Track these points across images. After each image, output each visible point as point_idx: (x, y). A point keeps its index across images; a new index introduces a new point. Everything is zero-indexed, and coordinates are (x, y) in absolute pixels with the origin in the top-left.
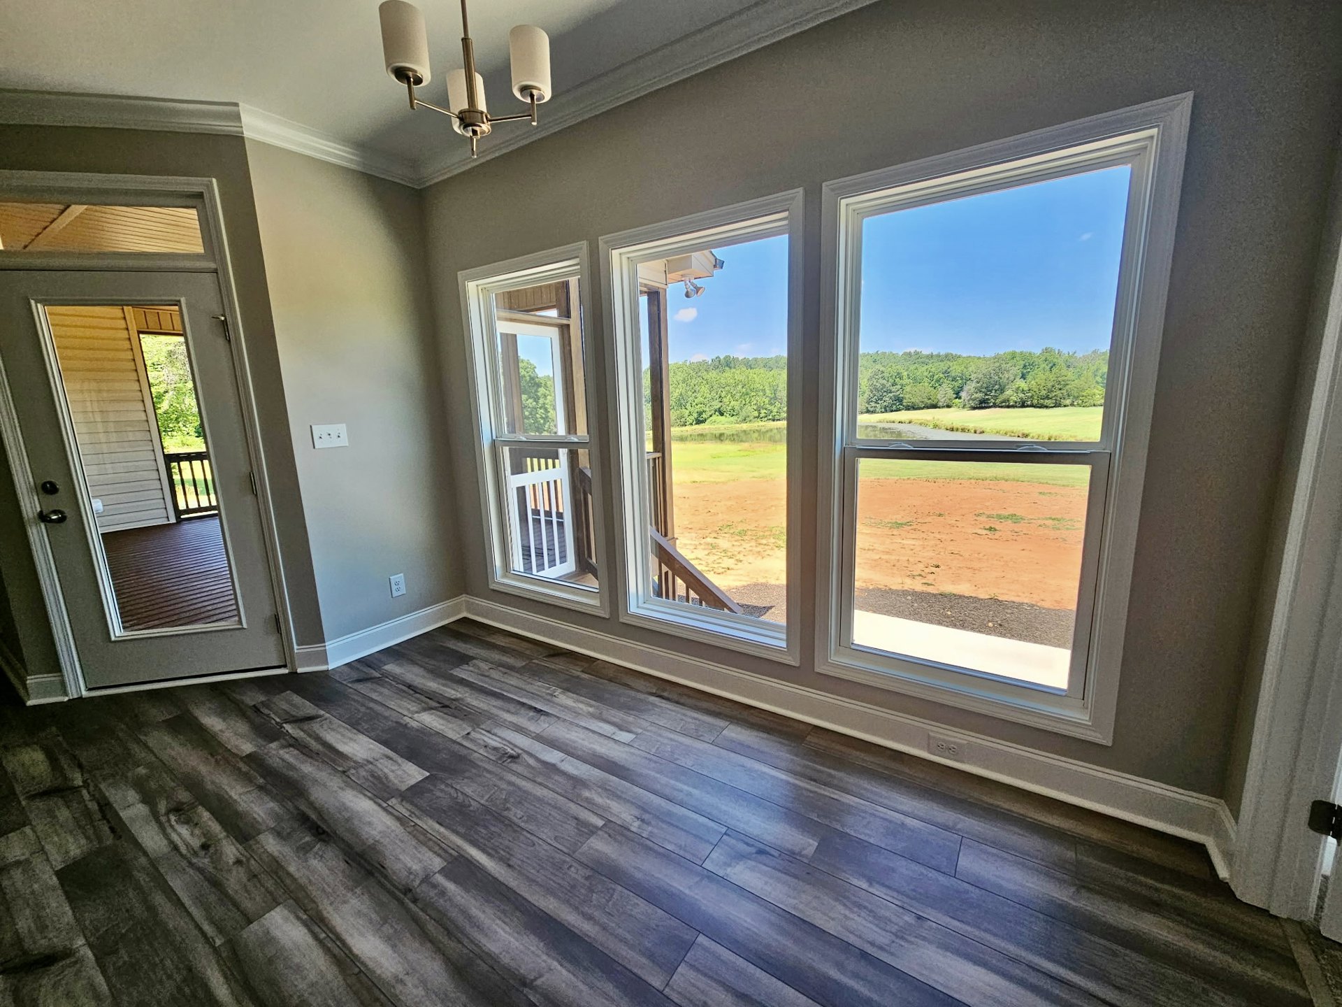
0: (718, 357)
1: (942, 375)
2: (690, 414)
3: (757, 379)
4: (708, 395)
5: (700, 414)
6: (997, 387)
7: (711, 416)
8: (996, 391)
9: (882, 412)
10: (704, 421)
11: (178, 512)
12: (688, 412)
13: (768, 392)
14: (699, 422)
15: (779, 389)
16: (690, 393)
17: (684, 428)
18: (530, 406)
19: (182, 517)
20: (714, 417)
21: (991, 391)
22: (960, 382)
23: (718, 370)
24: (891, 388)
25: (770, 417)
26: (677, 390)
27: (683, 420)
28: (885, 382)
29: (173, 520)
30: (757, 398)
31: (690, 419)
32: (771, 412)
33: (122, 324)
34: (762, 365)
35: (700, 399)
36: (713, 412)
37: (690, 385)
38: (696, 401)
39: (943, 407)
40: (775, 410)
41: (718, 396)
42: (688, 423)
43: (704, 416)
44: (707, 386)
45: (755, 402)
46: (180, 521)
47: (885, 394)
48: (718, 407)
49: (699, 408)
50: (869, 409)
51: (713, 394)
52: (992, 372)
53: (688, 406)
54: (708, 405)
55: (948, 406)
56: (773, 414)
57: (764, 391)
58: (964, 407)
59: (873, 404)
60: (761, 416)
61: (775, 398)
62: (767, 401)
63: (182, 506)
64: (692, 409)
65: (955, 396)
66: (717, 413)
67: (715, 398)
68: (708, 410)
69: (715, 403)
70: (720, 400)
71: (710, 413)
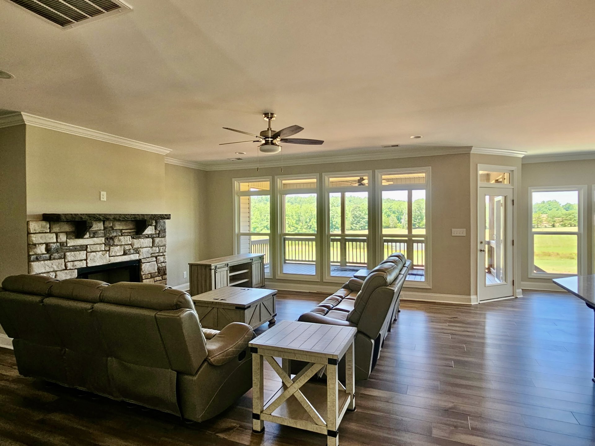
1: (388, 210)
6: (419, 217)
8: (419, 219)
9: (359, 230)
13: (295, 217)
15: (302, 215)
21: (417, 219)
22: (397, 214)
24: (364, 216)
28: (360, 213)
30: (289, 220)
32: (297, 228)
39: (392, 228)
40: (300, 227)
41: (266, 218)
44: (258, 212)
47: (361, 219)
48: (265, 225)
50: (353, 227)
52: (416, 209)
54: (260, 224)
55: (395, 227)
57: (292, 216)
58: (403, 228)
59: (355, 225)
61: (299, 220)
62: (294, 222)
65: (398, 221)
66: (266, 228)
67: (264, 219)
68: (259, 226)
69: (263, 222)
70: (267, 221)
71: (261, 229)
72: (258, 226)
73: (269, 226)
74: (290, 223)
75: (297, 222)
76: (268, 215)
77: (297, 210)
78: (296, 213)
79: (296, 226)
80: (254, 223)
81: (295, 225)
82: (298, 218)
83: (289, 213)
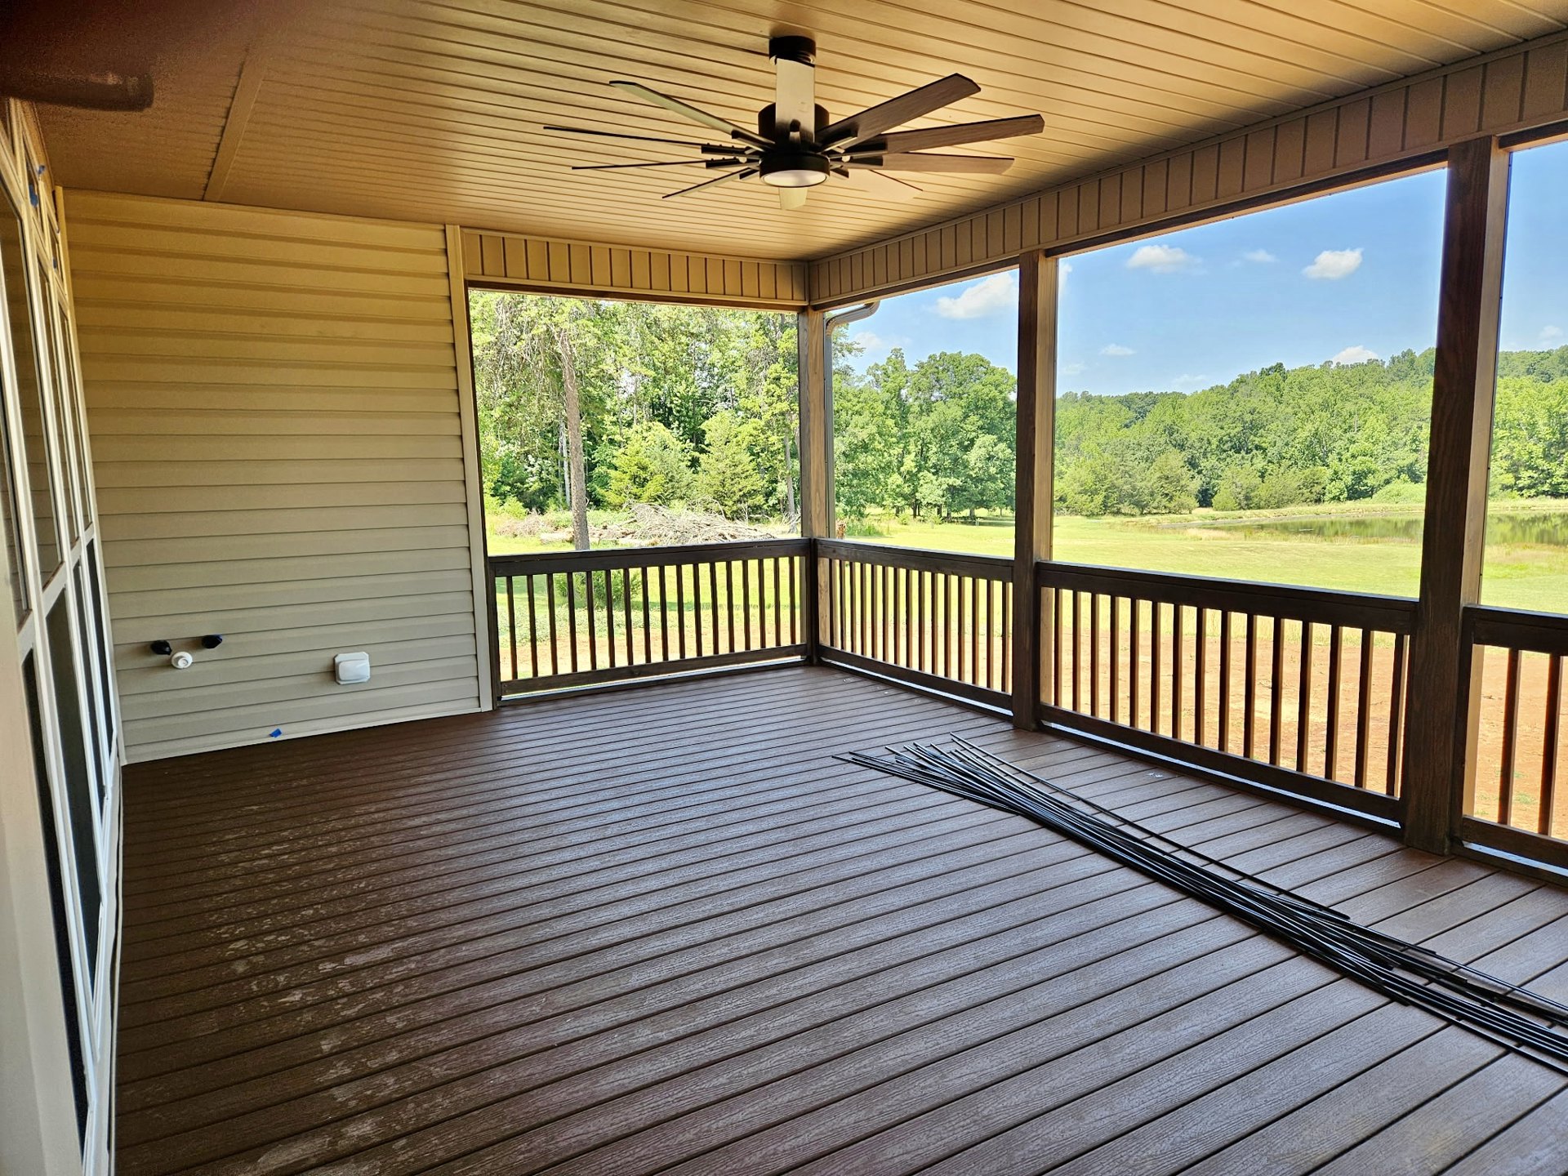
0: (1409, 353)
2: (1336, 477)
3: (1515, 401)
4: (1383, 437)
5: (1360, 476)
7: (1387, 482)
10: (1368, 493)
11: (498, 687)
12: (1329, 472)
14: (1354, 494)
16: (1337, 432)
17: (1319, 508)
18: (1001, 455)
19: (505, 697)
20: (1395, 486)
23: (1407, 382)
25: (1546, 488)
26: (1309, 426)
27: (1317, 488)
29: (487, 706)
30: (1513, 443)
31: (1334, 488)
33: (439, 263)
34: (1522, 368)
35: (1362, 445)
36: (1394, 473)
37: (1339, 414)
38: (1353, 449)
41: (1408, 438)
42: (1328, 496)
43: (1370, 481)
45: (1506, 452)
46: (499, 705)
48: (1407, 462)
49: (1358, 465)
51: (1398, 433)
53: (1332, 459)
54: (1383, 458)
56: (1555, 481)
60: (1521, 483)
62: (1538, 450)
63: (506, 675)
64: (1341, 468)
67: (1402, 442)
68: (1380, 468)
69: (1400, 453)
70: (1414, 446)
71: (1387, 476)
72: (1373, 467)
73: (1423, 466)
74: (1519, 454)
75: (1553, 451)
76: (1420, 428)
77: (1555, 403)
78: (1550, 417)
79: (1544, 464)
80: (1359, 458)
81: (1540, 461)
82: (1558, 436)
83: (1520, 415)
